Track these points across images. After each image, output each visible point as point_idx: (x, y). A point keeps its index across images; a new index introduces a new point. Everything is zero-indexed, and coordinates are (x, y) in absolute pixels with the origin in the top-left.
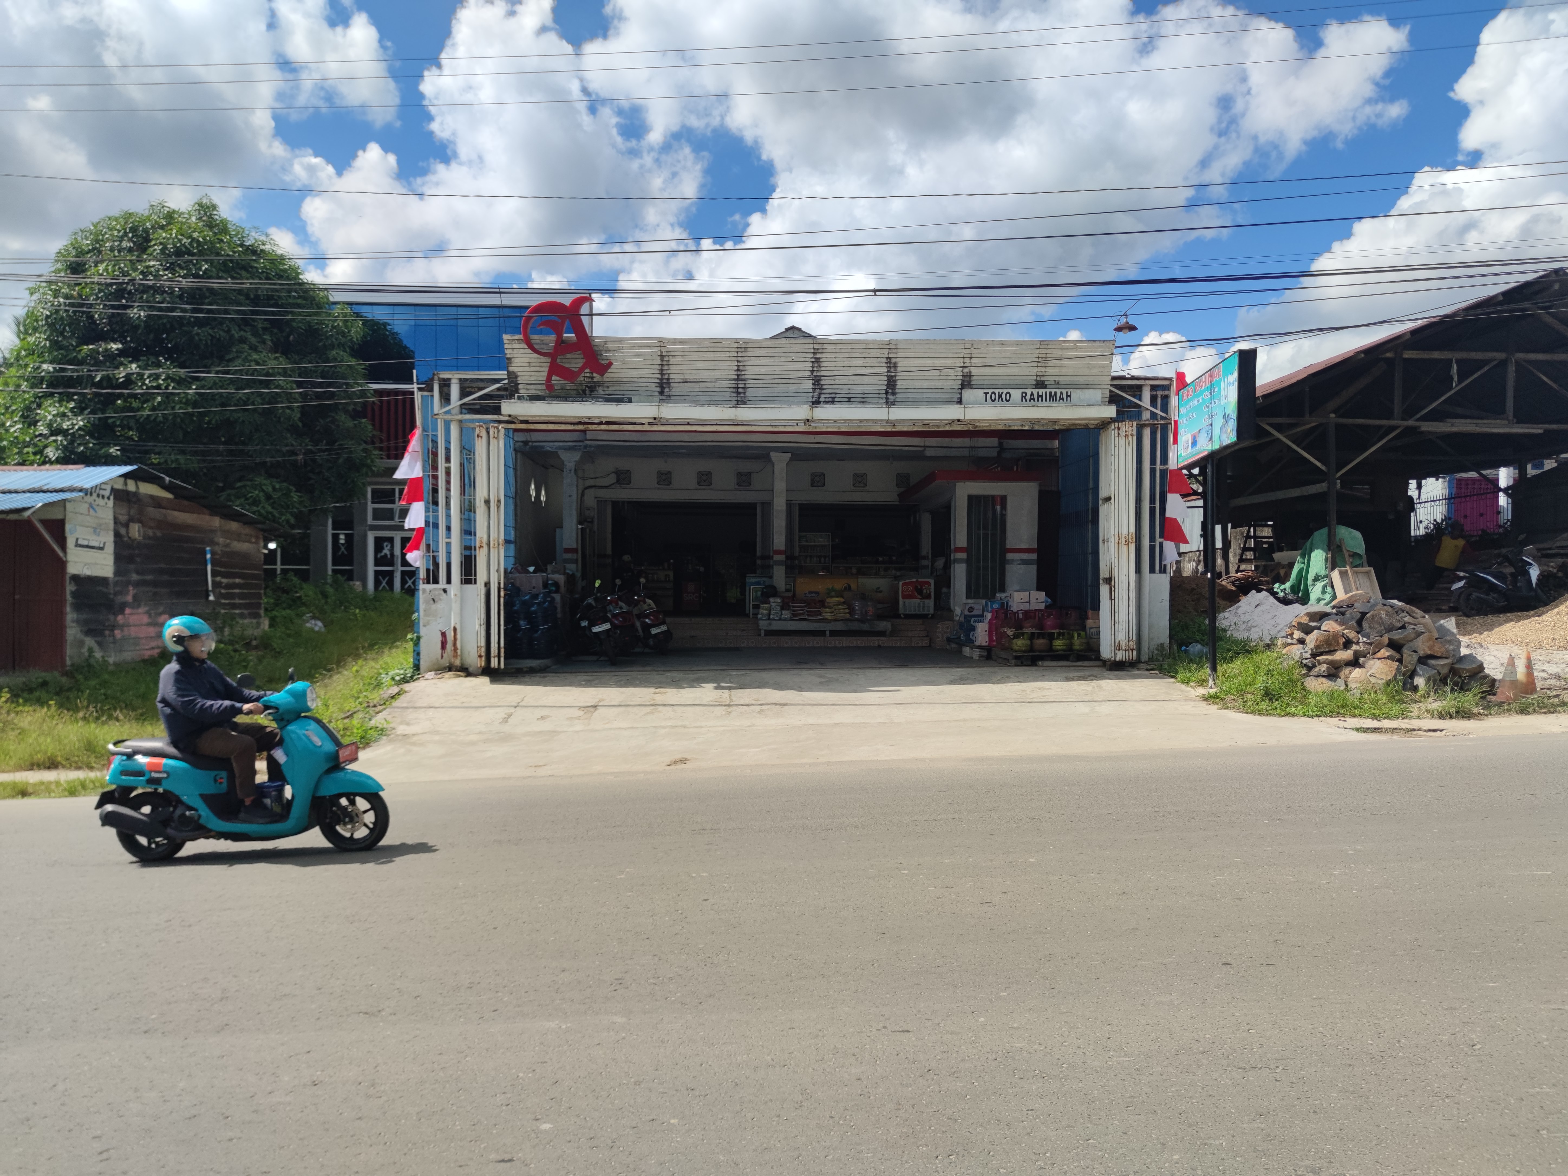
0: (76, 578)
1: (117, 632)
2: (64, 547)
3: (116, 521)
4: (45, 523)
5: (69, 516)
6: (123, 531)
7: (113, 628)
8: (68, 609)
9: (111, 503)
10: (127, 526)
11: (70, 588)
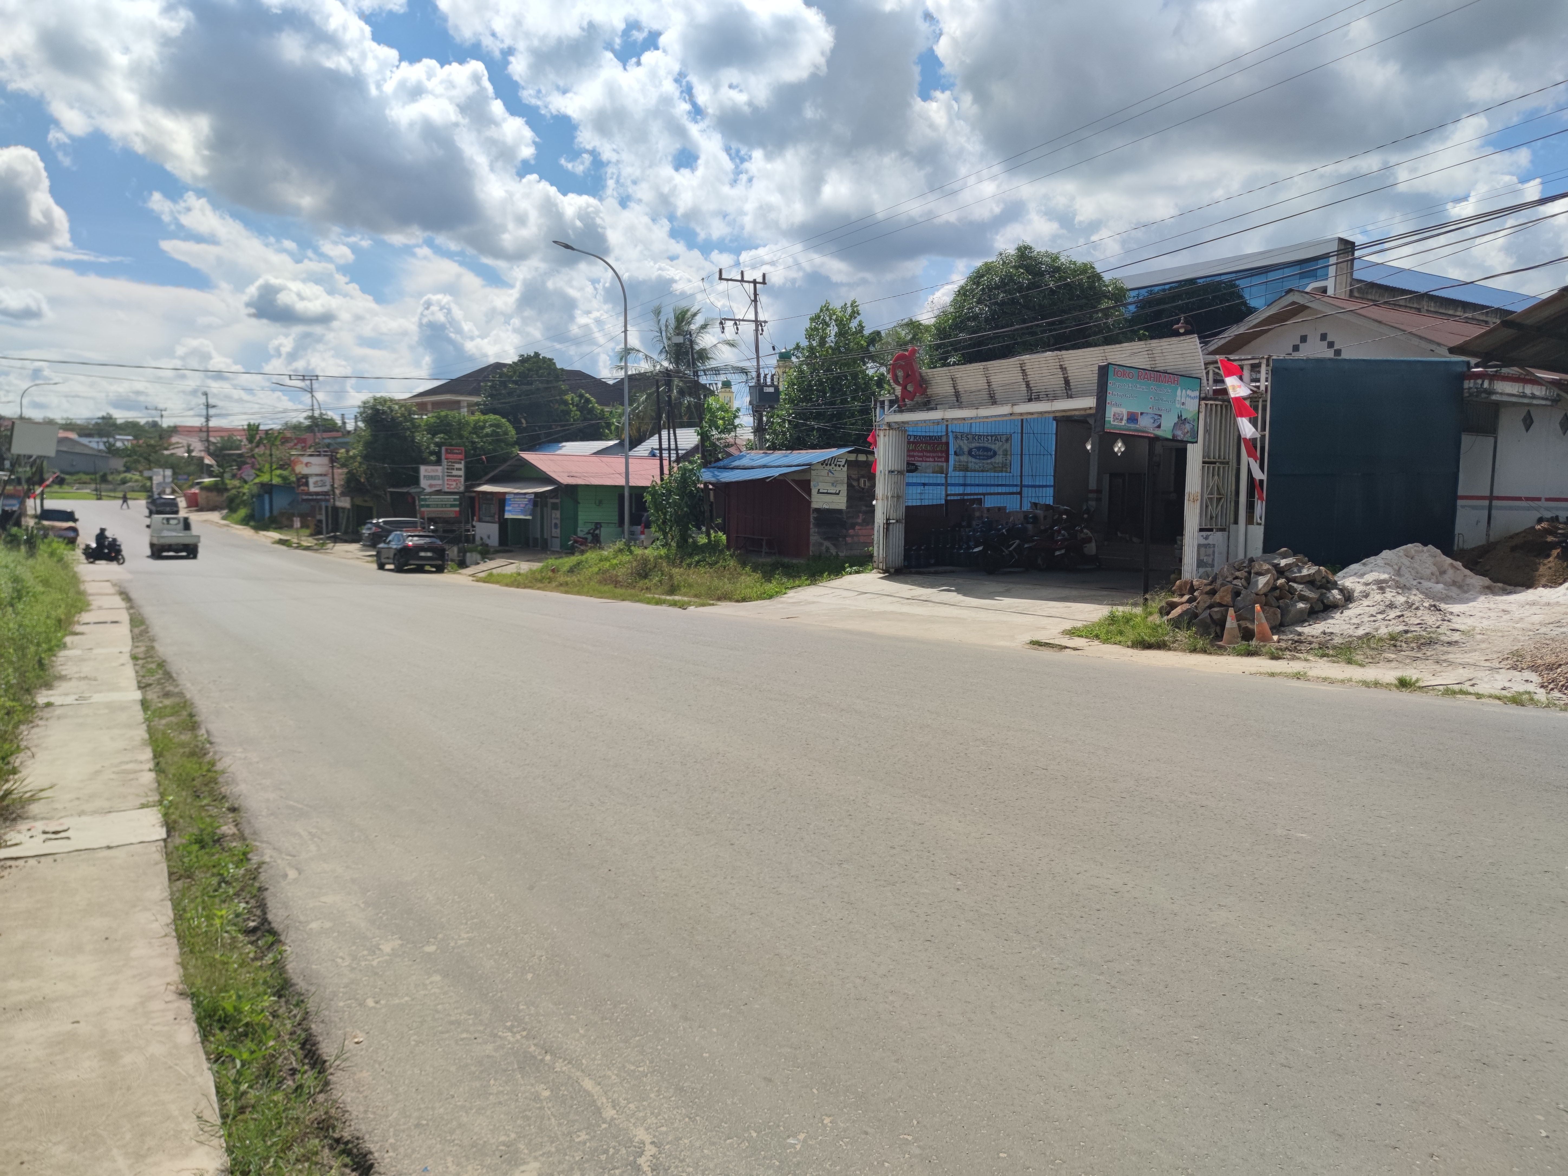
0: (817, 510)
1: (849, 540)
2: (809, 494)
3: (849, 477)
4: (797, 482)
5: (813, 477)
6: (855, 484)
7: (845, 537)
8: (811, 526)
9: (845, 469)
10: (858, 480)
11: (813, 516)
